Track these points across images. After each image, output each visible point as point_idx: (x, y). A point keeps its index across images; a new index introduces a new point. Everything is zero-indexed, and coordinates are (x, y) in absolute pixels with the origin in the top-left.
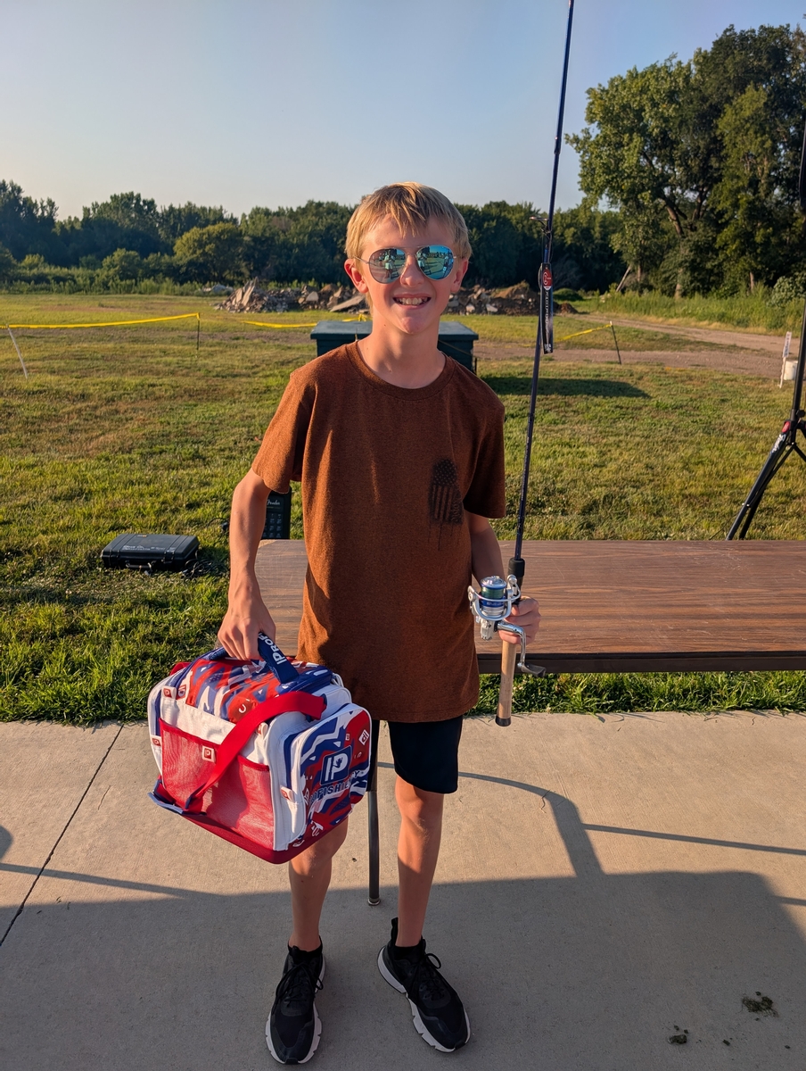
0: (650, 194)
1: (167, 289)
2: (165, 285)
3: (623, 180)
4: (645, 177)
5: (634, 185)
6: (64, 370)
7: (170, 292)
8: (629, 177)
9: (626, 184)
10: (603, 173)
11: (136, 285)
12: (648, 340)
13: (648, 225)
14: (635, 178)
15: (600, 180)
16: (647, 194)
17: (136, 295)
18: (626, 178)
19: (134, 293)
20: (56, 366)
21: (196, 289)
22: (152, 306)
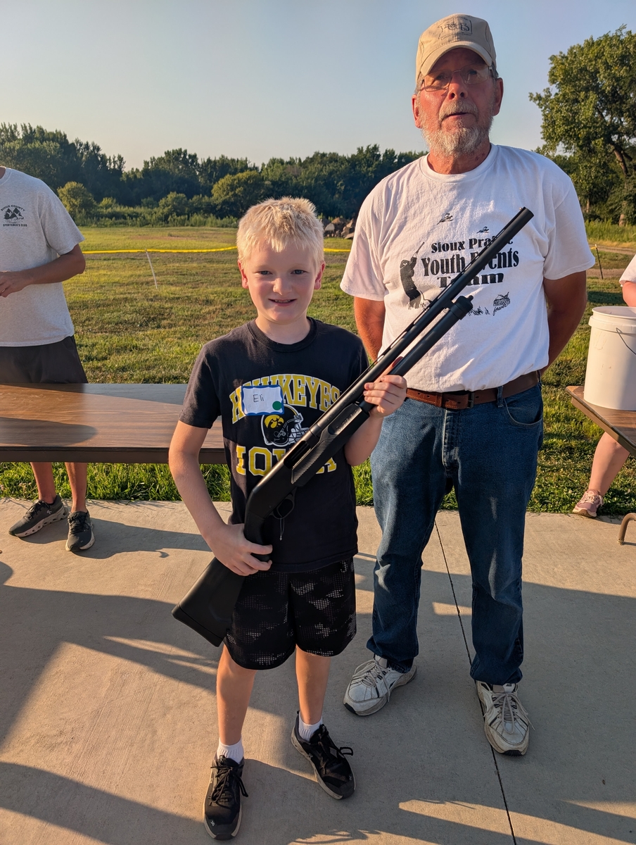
0: (603, 141)
1: (212, 222)
2: (209, 219)
3: (579, 130)
4: (599, 127)
5: (588, 133)
6: (177, 283)
7: (213, 225)
8: (585, 127)
9: (583, 133)
10: (563, 124)
11: (188, 219)
12: (611, 260)
13: (600, 166)
14: (590, 128)
15: (560, 131)
16: (600, 141)
17: (189, 227)
18: (582, 128)
19: (187, 225)
20: (171, 280)
21: (232, 222)
22: (206, 235)
